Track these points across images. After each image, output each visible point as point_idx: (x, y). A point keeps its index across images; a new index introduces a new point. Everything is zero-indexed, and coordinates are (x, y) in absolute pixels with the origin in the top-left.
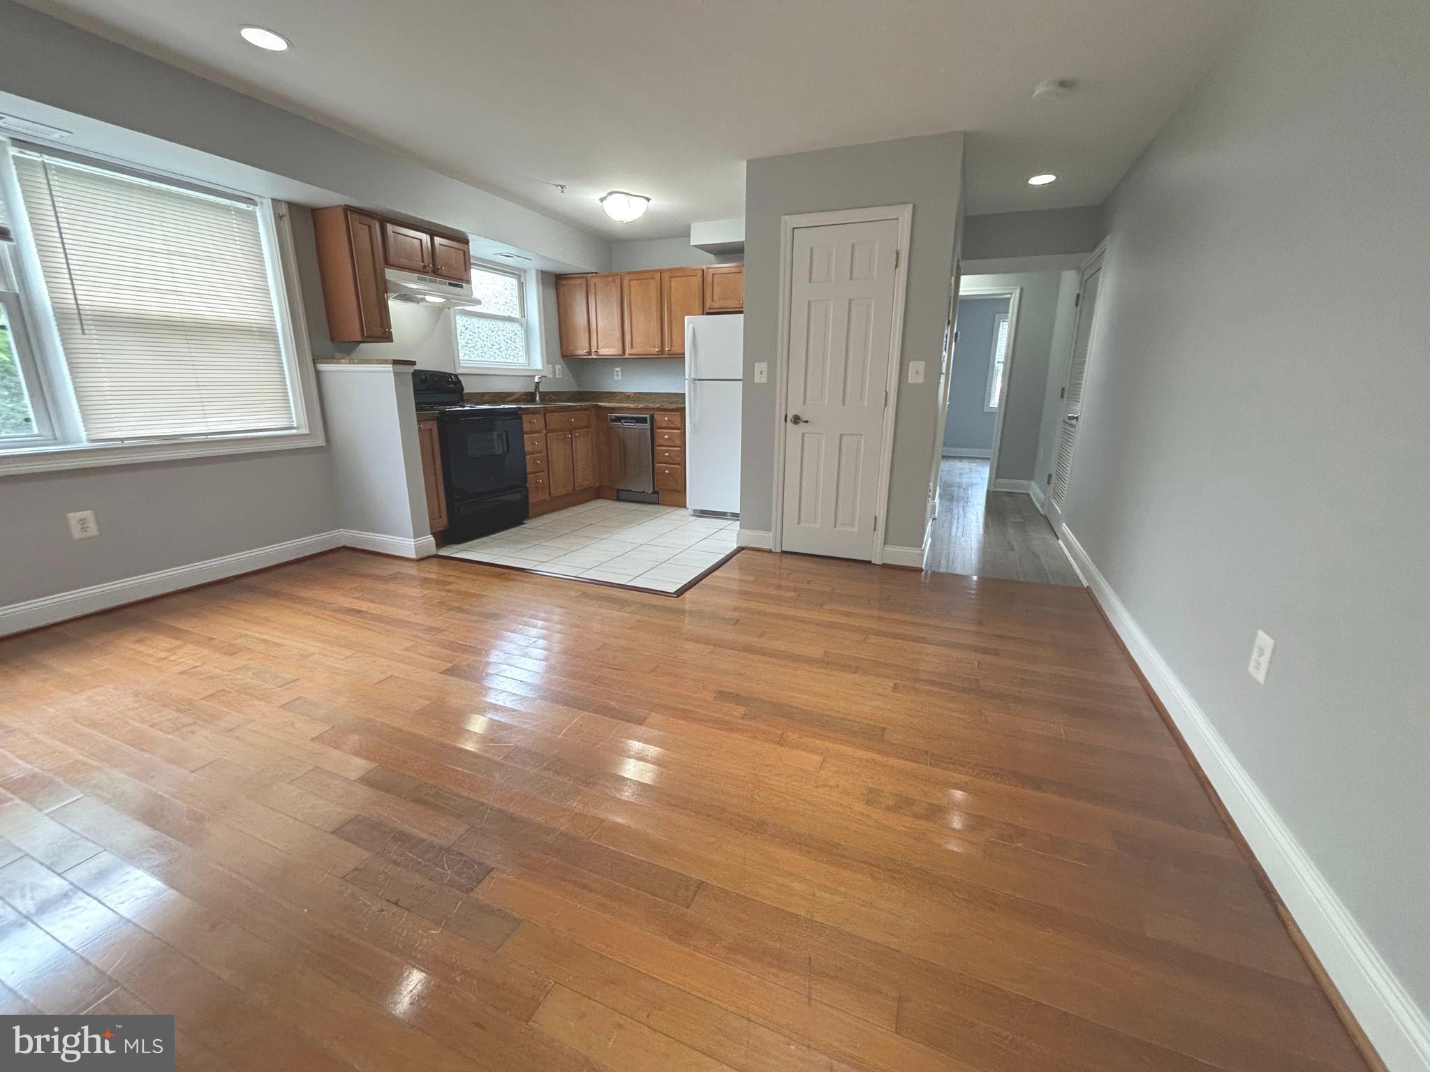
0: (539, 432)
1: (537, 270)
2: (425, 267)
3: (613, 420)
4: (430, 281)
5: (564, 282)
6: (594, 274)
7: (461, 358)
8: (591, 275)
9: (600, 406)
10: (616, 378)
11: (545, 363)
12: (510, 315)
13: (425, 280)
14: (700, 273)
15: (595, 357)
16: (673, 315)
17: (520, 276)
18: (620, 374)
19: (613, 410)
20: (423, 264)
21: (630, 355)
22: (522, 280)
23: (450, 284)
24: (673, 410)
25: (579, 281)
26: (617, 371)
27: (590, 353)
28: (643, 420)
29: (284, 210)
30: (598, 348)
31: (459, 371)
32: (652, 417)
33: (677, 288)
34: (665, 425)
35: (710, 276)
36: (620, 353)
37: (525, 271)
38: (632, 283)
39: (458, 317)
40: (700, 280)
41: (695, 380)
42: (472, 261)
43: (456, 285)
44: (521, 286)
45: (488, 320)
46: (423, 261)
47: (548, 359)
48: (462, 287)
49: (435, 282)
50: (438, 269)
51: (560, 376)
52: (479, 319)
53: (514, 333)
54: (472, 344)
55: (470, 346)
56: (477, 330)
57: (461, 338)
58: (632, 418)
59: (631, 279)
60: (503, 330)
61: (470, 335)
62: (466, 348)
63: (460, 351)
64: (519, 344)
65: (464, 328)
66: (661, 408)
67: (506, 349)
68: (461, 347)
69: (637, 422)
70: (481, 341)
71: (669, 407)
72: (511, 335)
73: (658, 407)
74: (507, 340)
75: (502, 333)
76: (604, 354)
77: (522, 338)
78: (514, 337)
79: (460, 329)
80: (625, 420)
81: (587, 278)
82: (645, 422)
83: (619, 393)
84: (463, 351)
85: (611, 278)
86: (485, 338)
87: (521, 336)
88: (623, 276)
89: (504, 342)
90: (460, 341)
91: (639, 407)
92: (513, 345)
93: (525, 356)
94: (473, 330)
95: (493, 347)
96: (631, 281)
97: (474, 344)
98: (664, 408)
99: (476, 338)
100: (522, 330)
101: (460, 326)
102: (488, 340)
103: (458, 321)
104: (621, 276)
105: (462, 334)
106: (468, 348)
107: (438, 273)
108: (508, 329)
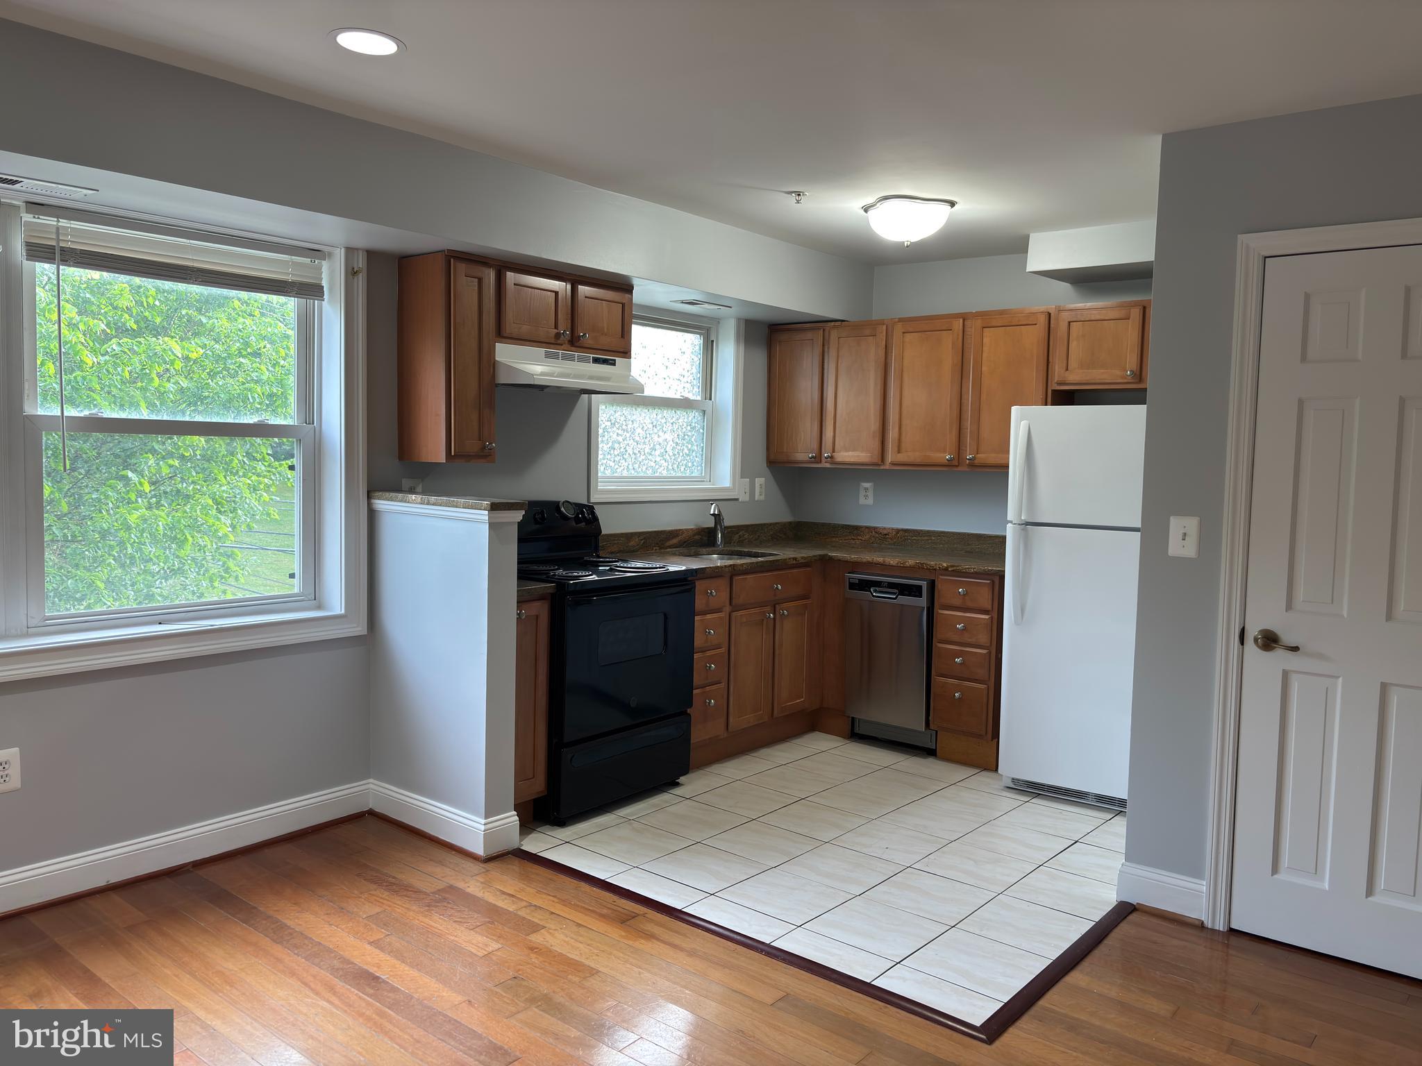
0: (718, 611)
1: (740, 321)
2: (558, 336)
3: (852, 586)
4: (564, 357)
5: (784, 337)
6: (839, 323)
7: (599, 475)
8: (833, 324)
9: (831, 558)
10: (862, 501)
11: (738, 476)
12: (686, 396)
13: (555, 357)
14: (1042, 320)
15: (828, 465)
16: (984, 397)
17: (708, 330)
18: (870, 494)
19: (855, 566)
20: (556, 330)
21: (893, 464)
22: (713, 337)
23: (596, 361)
24: (976, 575)
25: (810, 335)
26: (866, 489)
27: (818, 459)
28: (914, 591)
29: (361, 262)
30: (834, 451)
31: (595, 498)
32: (932, 585)
33: (993, 347)
34: (957, 602)
35: (1064, 326)
36: (876, 459)
37: (717, 323)
38: (908, 336)
39: (601, 407)
40: (1044, 334)
41: (1028, 524)
43: (605, 362)
44: (709, 348)
46: (556, 327)
47: (744, 469)
48: (613, 363)
49: (571, 359)
50: (579, 336)
51: (762, 498)
52: (634, 406)
53: (689, 428)
54: (620, 449)
55: (616, 453)
56: (629, 426)
57: (602, 441)
58: (891, 585)
59: (904, 333)
60: (672, 424)
61: (618, 434)
62: (609, 456)
63: (600, 463)
64: (696, 444)
65: (609, 424)
66: (952, 566)
67: (674, 455)
68: (602, 456)
69: (902, 593)
70: (636, 444)
71: (969, 568)
72: (684, 430)
73: (945, 565)
74: (677, 440)
75: (670, 428)
76: (847, 460)
77: (703, 433)
78: (689, 434)
79: (603, 426)
80: (877, 589)
81: (824, 330)
82: (917, 594)
83: (867, 527)
84: (605, 462)
85: (867, 332)
86: (642, 438)
87: (701, 431)
88: (889, 326)
89: (671, 442)
90: (600, 446)
91: (907, 564)
92: (687, 446)
93: (703, 465)
94: (624, 427)
95: (653, 453)
96: (906, 334)
97: (622, 450)
98: (958, 566)
99: (628, 439)
100: (704, 421)
101: (604, 421)
102: (646, 441)
103: (600, 412)
104: (887, 327)
105: (606, 433)
106: (613, 456)
107: (578, 344)
108: (680, 421)
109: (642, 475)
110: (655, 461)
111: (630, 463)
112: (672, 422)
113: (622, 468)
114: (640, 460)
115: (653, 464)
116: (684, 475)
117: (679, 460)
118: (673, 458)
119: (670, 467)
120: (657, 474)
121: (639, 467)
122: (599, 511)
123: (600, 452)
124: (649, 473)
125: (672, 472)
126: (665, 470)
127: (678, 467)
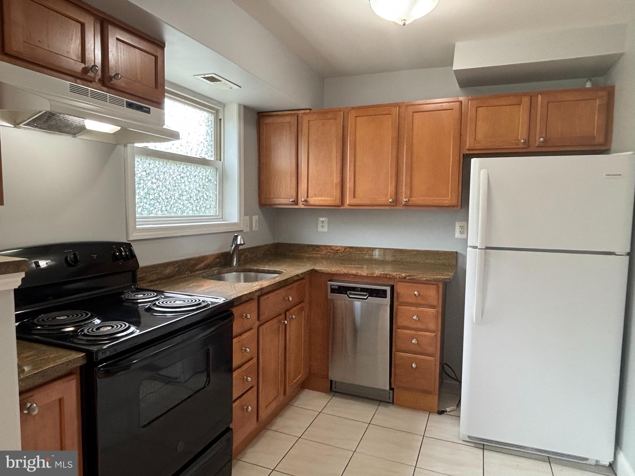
0: (250, 329)
1: (240, 105)
2: (86, 70)
3: (333, 291)
4: (95, 96)
5: (270, 120)
6: (308, 111)
7: (137, 215)
8: (303, 111)
9: (317, 272)
10: (320, 229)
11: (243, 214)
12: (203, 157)
15: (303, 207)
16: (415, 159)
17: (217, 111)
18: (326, 225)
19: (332, 276)
20: (83, 65)
21: (349, 205)
22: (221, 117)
23: (130, 105)
24: (427, 283)
25: (288, 119)
26: (323, 222)
27: (296, 202)
28: (381, 294)
30: (308, 197)
31: (133, 236)
32: (393, 289)
34: (413, 300)
36: (338, 202)
37: (223, 105)
38: (359, 119)
39: (137, 159)
41: (487, 248)
42: (166, 88)
43: (140, 108)
44: (218, 123)
45: (178, 163)
46: (84, 61)
47: (246, 211)
48: (148, 112)
49: (104, 99)
50: (111, 78)
51: (257, 229)
52: (165, 160)
53: (207, 180)
54: (154, 194)
55: (151, 197)
56: (162, 176)
57: (139, 188)
58: (363, 290)
59: (356, 117)
60: (195, 176)
61: (152, 183)
62: (145, 200)
63: (137, 206)
64: (212, 192)
65: (144, 173)
66: (409, 276)
67: (197, 200)
68: (139, 200)
69: (371, 295)
70: (167, 190)
71: (422, 277)
72: (204, 181)
73: (403, 275)
74: (199, 189)
75: (193, 179)
76: (318, 203)
77: (216, 185)
78: (207, 184)
79: (139, 175)
80: (352, 292)
81: (298, 116)
82: (383, 295)
83: (324, 246)
84: (141, 204)
85: (329, 116)
86: (172, 186)
87: (215, 183)
88: (346, 112)
89: (195, 190)
90: (137, 191)
91: (375, 275)
92: (206, 194)
93: (217, 207)
94: (157, 177)
95: (181, 198)
96: (357, 118)
97: (156, 195)
98: (413, 276)
99: (161, 186)
100: (217, 176)
101: (140, 171)
102: (175, 188)
103: (136, 163)
104: (343, 112)
105: (142, 181)
106: (149, 200)
107: (109, 85)
108: (200, 174)
109: (173, 215)
110: (183, 204)
111: (163, 205)
112: (194, 175)
113: (157, 209)
114: (172, 203)
115: (181, 206)
116: (204, 214)
117: (201, 204)
118: (196, 202)
119: (194, 208)
120: (185, 214)
121: (171, 209)
122: (136, 248)
123: (137, 197)
124: (179, 213)
125: (196, 212)
126: (191, 211)
127: (200, 209)
